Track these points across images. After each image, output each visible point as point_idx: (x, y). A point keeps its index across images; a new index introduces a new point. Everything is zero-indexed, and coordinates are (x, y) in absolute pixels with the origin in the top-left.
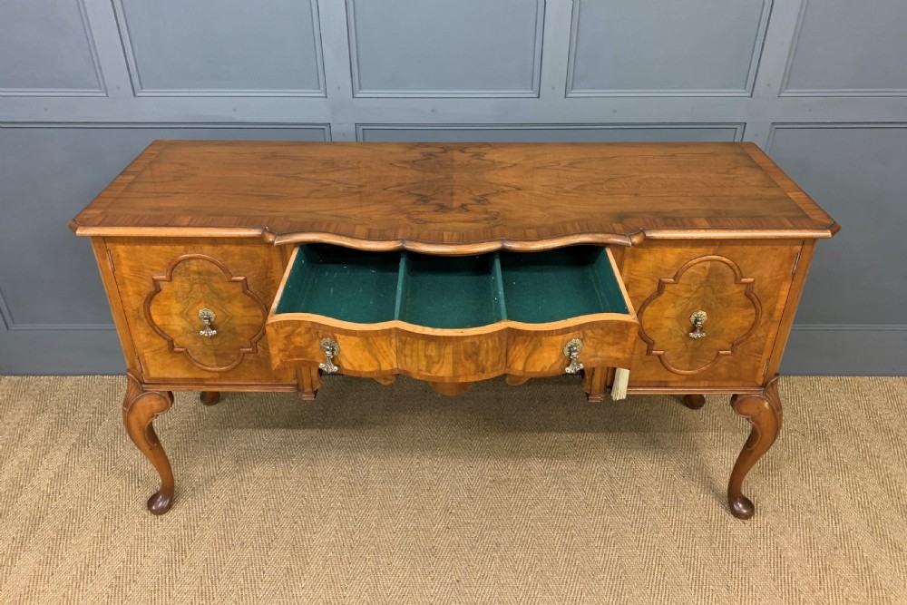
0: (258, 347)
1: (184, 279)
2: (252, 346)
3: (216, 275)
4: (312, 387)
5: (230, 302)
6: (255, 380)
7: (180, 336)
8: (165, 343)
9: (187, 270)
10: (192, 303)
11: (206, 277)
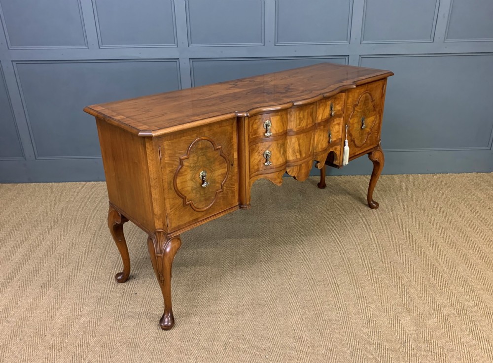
0: (224, 187)
1: (195, 154)
2: (221, 187)
3: (209, 148)
5: (214, 164)
7: (190, 193)
8: (182, 200)
9: (197, 148)
10: (197, 170)
11: (205, 150)
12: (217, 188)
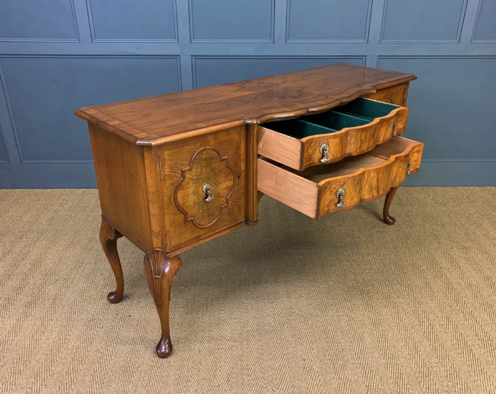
1: (198, 166)
2: (226, 202)
3: (214, 158)
5: (219, 176)
7: (192, 208)
8: (183, 216)
9: (200, 159)
10: (200, 182)
11: (210, 161)
12: (222, 203)
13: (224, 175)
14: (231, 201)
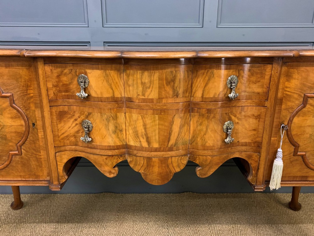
0: (22, 150)
2: (18, 150)
4: (59, 180)
5: (2, 114)
6: (21, 176)
12: (11, 148)
13: (10, 116)
14: (24, 149)
